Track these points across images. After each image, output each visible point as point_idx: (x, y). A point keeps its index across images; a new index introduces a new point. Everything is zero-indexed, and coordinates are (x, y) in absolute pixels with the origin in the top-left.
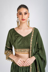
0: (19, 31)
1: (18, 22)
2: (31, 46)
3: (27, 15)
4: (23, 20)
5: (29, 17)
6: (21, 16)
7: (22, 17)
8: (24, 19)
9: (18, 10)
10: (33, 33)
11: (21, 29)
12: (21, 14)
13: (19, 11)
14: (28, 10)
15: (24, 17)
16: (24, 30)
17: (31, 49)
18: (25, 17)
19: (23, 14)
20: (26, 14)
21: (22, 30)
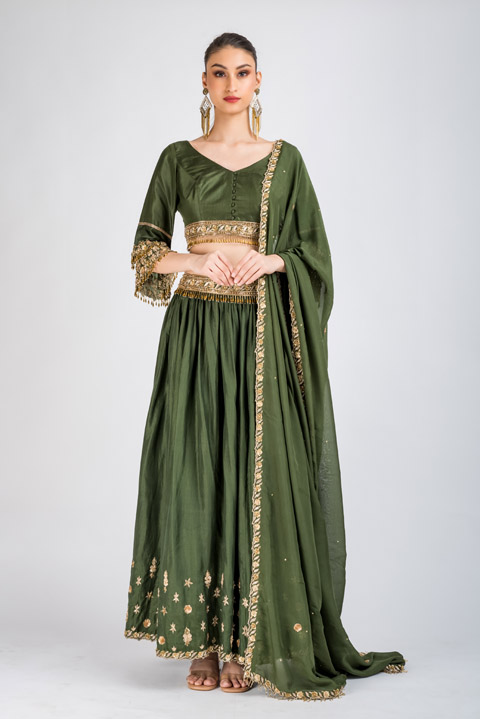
0: (209, 152)
1: (205, 114)
2: (264, 208)
3: (247, 81)
4: (229, 99)
5: (257, 92)
6: (220, 82)
7: (228, 85)
8: (236, 95)
9: (207, 58)
10: (274, 159)
11: (221, 140)
12: (220, 74)
13: (215, 59)
14: (255, 58)
15: (233, 89)
16: (235, 144)
17: (264, 220)
18: (240, 87)
19: (232, 73)
20: (243, 73)
21: (224, 147)
